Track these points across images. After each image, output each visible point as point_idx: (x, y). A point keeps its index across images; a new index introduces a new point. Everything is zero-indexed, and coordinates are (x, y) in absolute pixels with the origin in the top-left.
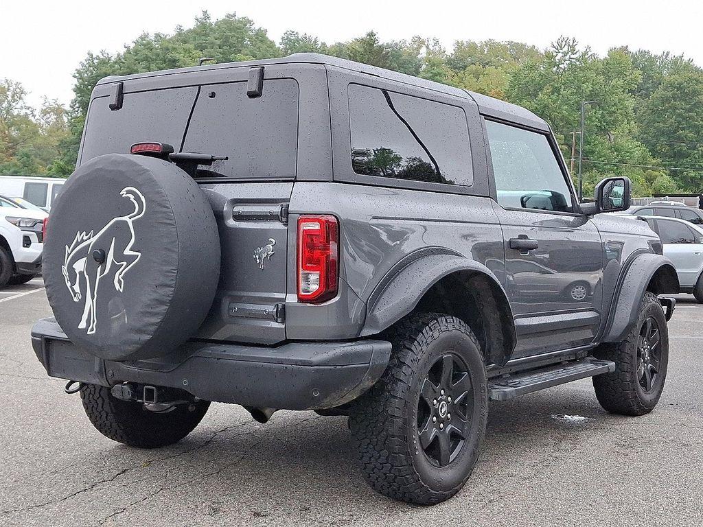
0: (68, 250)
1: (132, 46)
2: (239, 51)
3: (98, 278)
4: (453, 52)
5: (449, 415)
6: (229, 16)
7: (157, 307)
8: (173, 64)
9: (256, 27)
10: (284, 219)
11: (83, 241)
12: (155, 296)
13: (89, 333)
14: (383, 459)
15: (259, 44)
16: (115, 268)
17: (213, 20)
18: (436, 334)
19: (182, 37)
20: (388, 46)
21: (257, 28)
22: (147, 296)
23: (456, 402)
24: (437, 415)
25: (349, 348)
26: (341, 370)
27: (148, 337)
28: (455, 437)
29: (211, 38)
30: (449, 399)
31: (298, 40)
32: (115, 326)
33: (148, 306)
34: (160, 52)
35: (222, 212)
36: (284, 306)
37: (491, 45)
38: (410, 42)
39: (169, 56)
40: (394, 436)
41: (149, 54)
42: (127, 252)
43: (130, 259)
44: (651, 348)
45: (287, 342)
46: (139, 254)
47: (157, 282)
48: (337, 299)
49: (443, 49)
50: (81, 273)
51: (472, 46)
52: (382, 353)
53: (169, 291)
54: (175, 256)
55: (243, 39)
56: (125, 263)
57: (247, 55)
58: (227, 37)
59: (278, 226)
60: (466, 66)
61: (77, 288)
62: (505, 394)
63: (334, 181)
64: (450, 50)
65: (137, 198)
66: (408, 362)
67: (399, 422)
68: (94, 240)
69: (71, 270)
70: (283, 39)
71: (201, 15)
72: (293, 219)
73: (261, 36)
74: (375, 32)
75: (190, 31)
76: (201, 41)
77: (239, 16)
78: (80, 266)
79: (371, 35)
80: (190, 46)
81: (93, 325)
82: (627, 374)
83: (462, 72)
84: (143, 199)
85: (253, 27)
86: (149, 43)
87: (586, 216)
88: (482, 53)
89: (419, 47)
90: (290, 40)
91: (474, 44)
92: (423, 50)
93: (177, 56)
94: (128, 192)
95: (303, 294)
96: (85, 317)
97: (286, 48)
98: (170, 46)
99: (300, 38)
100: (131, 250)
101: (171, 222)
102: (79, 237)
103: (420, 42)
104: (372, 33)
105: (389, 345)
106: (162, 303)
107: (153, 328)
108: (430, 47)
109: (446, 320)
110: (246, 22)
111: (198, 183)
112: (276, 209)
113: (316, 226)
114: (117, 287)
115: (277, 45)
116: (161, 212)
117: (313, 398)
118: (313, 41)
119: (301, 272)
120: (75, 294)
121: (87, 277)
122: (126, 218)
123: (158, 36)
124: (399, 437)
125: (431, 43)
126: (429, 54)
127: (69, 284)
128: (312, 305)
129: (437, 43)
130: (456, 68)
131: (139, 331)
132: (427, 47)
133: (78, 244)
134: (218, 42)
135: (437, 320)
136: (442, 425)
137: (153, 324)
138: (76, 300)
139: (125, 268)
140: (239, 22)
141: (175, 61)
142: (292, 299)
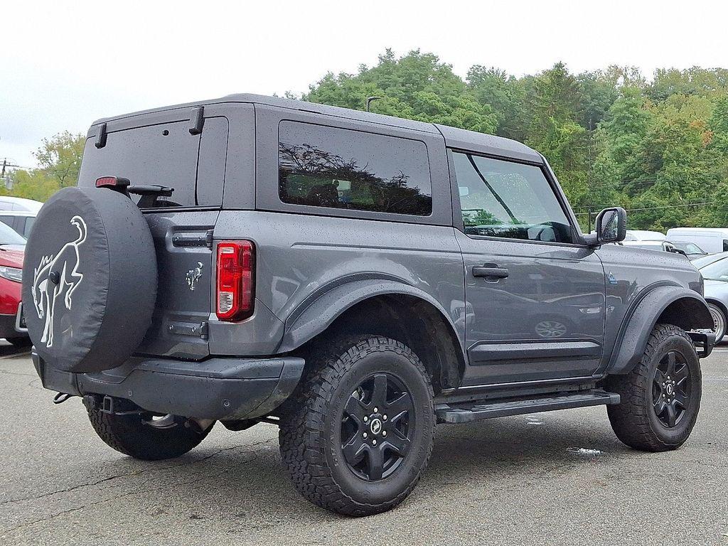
0: (36, 273)
1: (317, 86)
2: (422, 88)
3: (54, 297)
4: (654, 81)
5: (384, 433)
6: (413, 53)
7: (94, 323)
8: (355, 104)
9: (440, 62)
10: (209, 245)
11: (46, 264)
12: (92, 313)
13: (48, 346)
14: (303, 470)
15: (443, 80)
16: (66, 288)
17: (397, 57)
18: (363, 354)
19: (366, 75)
20: (581, 77)
21: (441, 64)
22: (87, 313)
23: (392, 421)
24: (368, 431)
25: (257, 363)
26: (248, 383)
27: (87, 350)
28: (390, 454)
29: (394, 77)
30: (385, 417)
31: (485, 74)
32: (65, 340)
33: (86, 322)
34: (343, 92)
35: (165, 238)
36: (207, 325)
37: (696, 72)
38: (606, 71)
39: (351, 96)
40: (311, 448)
41: (332, 95)
42: (74, 274)
43: (76, 280)
44: (676, 383)
45: (211, 357)
46: (82, 275)
47: (93, 301)
48: (252, 318)
49: (642, 78)
50: (44, 293)
51: (675, 74)
52: (293, 368)
53: (102, 308)
54: (106, 277)
55: (427, 76)
56: (72, 284)
57: (430, 92)
58: (410, 75)
59: (205, 250)
60: (666, 96)
61: (41, 305)
62: (460, 416)
63: (256, 210)
64: (650, 78)
65: (82, 226)
66: (328, 378)
67: (316, 434)
68: (53, 263)
69: (38, 290)
70: (469, 74)
71: (384, 53)
72: (215, 243)
73: (445, 72)
74: (563, 63)
75: (374, 70)
76: (384, 80)
77: (423, 52)
78: (44, 286)
79: (559, 66)
80: (373, 85)
81: (51, 339)
82: (639, 408)
83: (663, 102)
84: (85, 225)
85: (438, 63)
86: (333, 83)
87: (591, 247)
88: (686, 80)
89: (616, 78)
90: (477, 75)
91: (677, 71)
92: (621, 80)
93: (358, 95)
94: (77, 220)
95: (220, 312)
96: (45, 332)
97: (472, 83)
98: (353, 86)
99: (487, 72)
100: (76, 272)
101: (104, 246)
102: (43, 261)
103: (616, 71)
104: (561, 64)
105: (302, 362)
106: (96, 319)
107: (90, 342)
108: (629, 76)
109: (379, 341)
110: (432, 58)
111: (143, 213)
112: (203, 235)
113: (231, 251)
114: (67, 305)
115: (464, 80)
116: (98, 238)
117: (225, 408)
118: (501, 74)
119: (219, 293)
120: (40, 311)
121: (48, 296)
122: (73, 244)
123: (342, 76)
124: (316, 449)
125: (630, 72)
126: (626, 83)
127: (36, 303)
128: (229, 323)
129: (635, 71)
130: (655, 98)
131: (81, 344)
132: (625, 77)
133: (43, 267)
134: (401, 80)
135: (368, 342)
136: (374, 442)
137: (90, 338)
138: (40, 317)
139: (73, 288)
140: (423, 58)
141: (357, 100)
142: (213, 317)
